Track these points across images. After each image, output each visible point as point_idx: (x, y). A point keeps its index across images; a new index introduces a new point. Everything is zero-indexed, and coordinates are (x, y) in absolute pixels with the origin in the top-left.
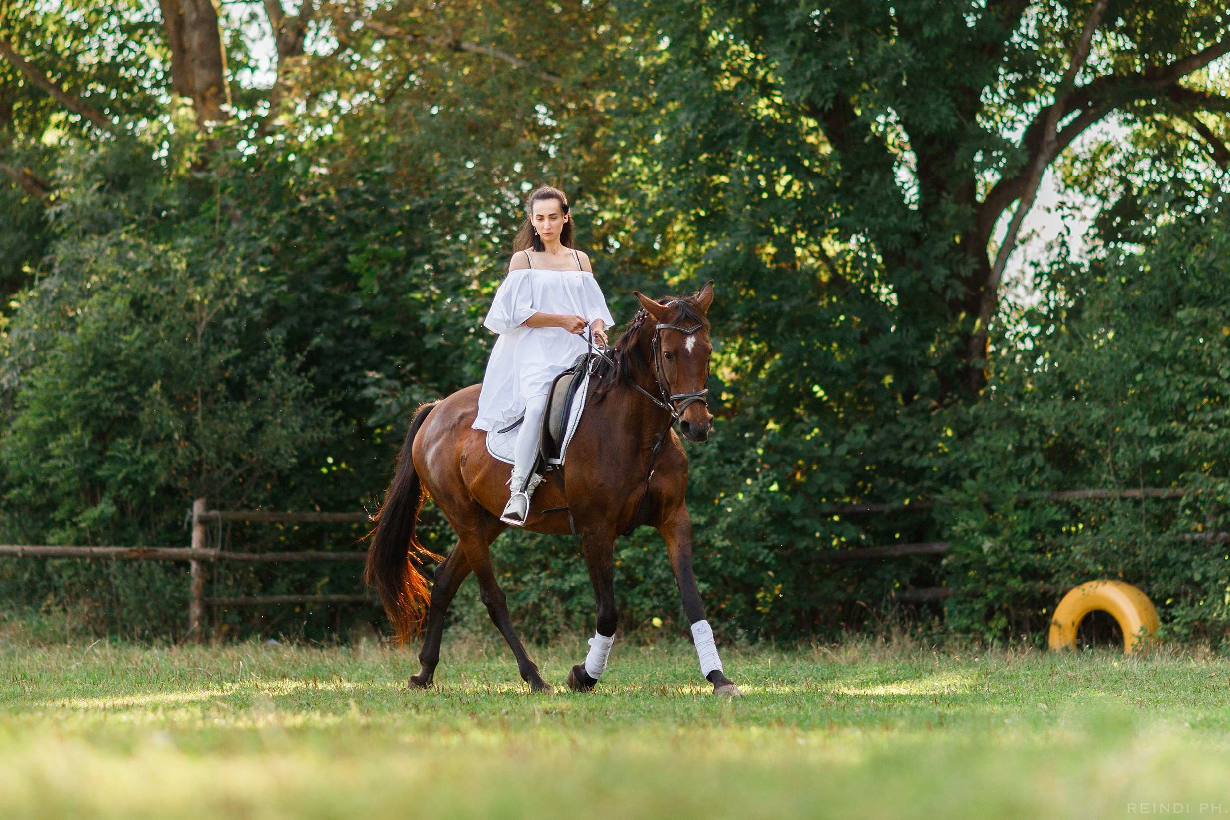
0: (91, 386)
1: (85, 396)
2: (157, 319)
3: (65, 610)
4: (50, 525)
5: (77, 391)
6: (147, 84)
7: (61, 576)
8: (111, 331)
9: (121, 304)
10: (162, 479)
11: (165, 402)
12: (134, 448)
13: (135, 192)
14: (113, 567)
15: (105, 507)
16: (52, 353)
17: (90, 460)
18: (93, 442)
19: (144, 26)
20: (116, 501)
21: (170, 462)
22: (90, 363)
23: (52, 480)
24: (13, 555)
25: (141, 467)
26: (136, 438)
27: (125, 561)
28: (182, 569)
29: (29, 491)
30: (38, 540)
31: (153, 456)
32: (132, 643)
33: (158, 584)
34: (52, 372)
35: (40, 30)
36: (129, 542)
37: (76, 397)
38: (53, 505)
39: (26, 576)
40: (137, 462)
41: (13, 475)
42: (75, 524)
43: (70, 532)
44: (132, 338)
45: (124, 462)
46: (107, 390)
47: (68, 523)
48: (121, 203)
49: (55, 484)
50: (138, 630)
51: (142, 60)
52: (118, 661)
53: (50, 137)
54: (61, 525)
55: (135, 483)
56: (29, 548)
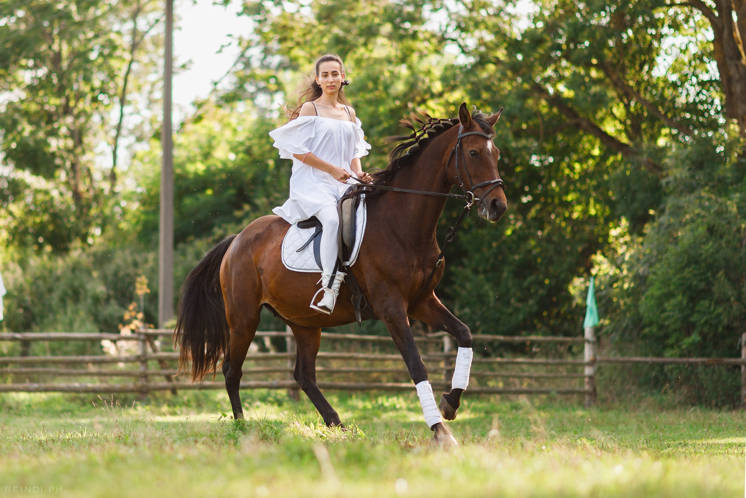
0: (687, 273)
1: (683, 278)
2: (721, 237)
3: (674, 392)
4: (665, 347)
5: (679, 276)
6: (712, 112)
7: (672, 374)
8: (696, 244)
9: (702, 230)
10: (725, 321)
11: (726, 281)
12: (710, 306)
13: (708, 170)
14: (700, 369)
15: (695, 337)
16: (665, 256)
17: (687, 312)
18: (688, 303)
19: (711, 82)
20: (701, 333)
21: (729, 313)
22: (686, 261)
23: (667, 323)
24: (646, 363)
25: (714, 316)
26: (711, 300)
27: (706, 365)
28: (737, 370)
29: (654, 329)
30: (659, 355)
31: (720, 310)
32: (711, 409)
33: (724, 378)
34: (666, 266)
35: (655, 86)
36: (708, 355)
37: (679, 279)
38: (667, 336)
39: (654, 374)
40: (711, 313)
41: (646, 321)
42: (679, 347)
43: (676, 351)
44: (709, 247)
45: (704, 313)
46: (695, 275)
47: (675, 347)
48: (700, 176)
49: (668, 326)
50: (714, 402)
51: (710, 100)
52: (705, 419)
53: (661, 142)
54: (672, 347)
55: (711, 325)
56: (655, 359)
